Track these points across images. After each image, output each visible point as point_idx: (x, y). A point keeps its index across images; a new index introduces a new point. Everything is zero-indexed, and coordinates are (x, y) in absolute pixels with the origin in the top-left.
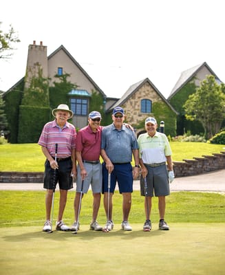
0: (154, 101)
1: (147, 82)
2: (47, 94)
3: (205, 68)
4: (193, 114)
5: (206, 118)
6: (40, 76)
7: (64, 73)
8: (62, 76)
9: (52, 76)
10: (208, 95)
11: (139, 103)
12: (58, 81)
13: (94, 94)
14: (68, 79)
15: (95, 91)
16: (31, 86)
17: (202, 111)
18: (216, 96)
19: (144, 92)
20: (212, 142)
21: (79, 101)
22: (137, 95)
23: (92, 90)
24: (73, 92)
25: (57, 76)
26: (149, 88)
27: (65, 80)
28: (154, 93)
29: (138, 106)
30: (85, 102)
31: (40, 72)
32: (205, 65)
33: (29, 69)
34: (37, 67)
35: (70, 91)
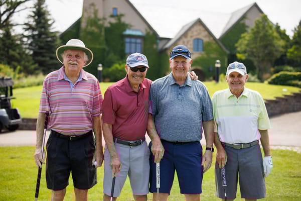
0: (206, 40)
1: (199, 22)
2: (103, 33)
3: (255, 8)
4: (245, 52)
5: (259, 57)
6: (96, 16)
7: (119, 13)
8: (117, 16)
9: (107, 16)
10: (261, 34)
11: (191, 42)
12: (114, 21)
13: (148, 34)
14: (123, 19)
15: (149, 30)
16: (87, 26)
17: (255, 50)
18: (270, 35)
19: (196, 31)
20: (270, 83)
21: (133, 40)
22: (190, 34)
23: (146, 30)
24: (128, 32)
25: (112, 16)
26: (201, 28)
27: (119, 20)
28: (206, 33)
29: (191, 45)
30: (139, 41)
31: (96, 12)
32: (255, 5)
33: (85, 10)
34: (92, 7)
35: (125, 30)
